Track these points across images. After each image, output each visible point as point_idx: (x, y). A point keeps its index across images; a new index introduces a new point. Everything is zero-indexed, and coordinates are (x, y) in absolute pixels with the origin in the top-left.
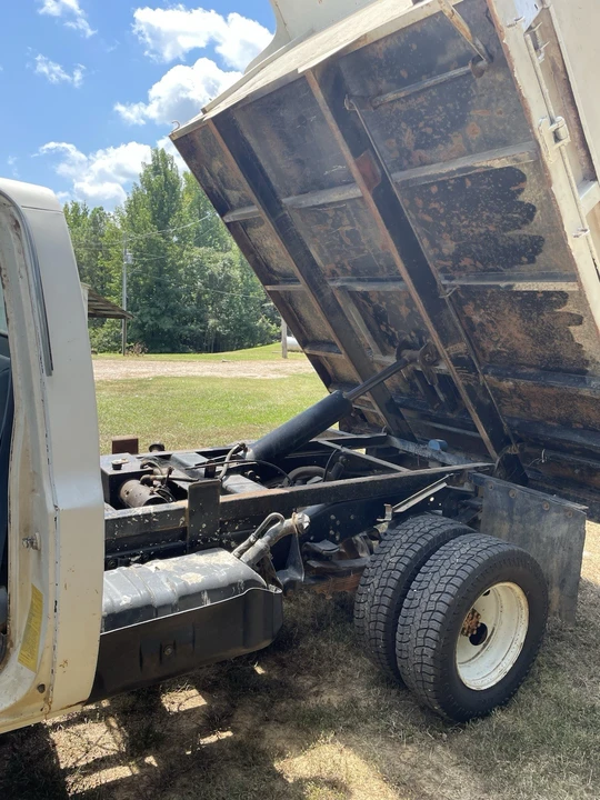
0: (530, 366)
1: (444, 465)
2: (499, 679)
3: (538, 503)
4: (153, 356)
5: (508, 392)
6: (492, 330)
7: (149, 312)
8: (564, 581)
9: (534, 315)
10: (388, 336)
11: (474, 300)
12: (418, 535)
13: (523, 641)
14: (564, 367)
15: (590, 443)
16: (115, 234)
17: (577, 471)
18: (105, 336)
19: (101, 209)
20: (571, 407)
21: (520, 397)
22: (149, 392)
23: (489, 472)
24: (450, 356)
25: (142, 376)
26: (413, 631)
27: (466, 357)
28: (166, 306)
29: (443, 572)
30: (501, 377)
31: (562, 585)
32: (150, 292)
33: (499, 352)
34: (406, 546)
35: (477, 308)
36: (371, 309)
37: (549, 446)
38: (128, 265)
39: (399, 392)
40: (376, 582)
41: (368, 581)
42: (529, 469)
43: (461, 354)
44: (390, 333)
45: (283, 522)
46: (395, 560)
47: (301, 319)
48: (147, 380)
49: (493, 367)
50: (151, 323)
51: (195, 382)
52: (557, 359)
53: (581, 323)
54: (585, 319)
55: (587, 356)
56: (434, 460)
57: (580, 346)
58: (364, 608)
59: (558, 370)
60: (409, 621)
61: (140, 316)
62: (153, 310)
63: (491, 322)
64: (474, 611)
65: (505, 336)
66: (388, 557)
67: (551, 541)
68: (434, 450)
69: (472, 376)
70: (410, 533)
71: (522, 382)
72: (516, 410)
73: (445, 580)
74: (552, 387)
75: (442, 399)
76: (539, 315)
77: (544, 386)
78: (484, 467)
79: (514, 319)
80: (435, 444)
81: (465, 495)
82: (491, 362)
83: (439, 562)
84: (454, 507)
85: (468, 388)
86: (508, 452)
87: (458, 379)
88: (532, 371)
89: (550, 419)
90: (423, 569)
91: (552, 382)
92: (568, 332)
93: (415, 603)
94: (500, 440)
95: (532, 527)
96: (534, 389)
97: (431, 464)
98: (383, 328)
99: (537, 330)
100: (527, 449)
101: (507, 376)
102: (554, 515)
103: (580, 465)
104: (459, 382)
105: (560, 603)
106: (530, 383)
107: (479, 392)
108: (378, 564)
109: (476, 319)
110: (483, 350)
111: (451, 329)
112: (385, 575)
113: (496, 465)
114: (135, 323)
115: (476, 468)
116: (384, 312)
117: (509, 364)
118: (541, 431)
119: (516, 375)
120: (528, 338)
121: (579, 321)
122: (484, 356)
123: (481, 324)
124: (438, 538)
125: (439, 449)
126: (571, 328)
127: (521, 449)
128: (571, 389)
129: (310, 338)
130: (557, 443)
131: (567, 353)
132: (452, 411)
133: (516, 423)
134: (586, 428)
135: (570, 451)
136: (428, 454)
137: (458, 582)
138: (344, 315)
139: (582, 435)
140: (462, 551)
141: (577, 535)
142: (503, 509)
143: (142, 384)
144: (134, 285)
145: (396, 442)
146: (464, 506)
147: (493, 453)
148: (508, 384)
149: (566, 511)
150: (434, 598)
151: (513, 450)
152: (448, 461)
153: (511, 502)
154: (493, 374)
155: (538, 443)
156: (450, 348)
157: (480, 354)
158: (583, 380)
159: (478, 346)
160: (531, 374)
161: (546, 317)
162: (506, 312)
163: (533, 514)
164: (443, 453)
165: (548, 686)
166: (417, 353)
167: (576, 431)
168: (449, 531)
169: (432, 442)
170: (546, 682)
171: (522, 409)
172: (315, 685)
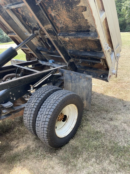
0: (73, 31)
1: (54, 67)
2: (71, 131)
3: (78, 77)
5: (67, 41)
6: (58, 18)
8: (87, 98)
9: (70, 9)
10: (29, 26)
11: (50, 6)
12: (41, 94)
13: (77, 118)
14: (82, 30)
15: (92, 55)
17: (89, 64)
20: (86, 44)
21: (71, 43)
23: (65, 68)
24: (46, 30)
26: (40, 128)
27: (52, 30)
29: (48, 107)
30: (64, 36)
31: (87, 99)
33: (63, 27)
34: (37, 99)
35: (52, 9)
36: (21, 16)
37: (82, 58)
39: (39, 46)
40: (28, 113)
41: (26, 112)
42: (77, 65)
43: (50, 29)
44: (30, 25)
46: (33, 104)
47: (4, 24)
49: (62, 33)
52: (80, 27)
53: (86, 10)
54: (87, 8)
55: (89, 24)
56: (51, 66)
57: (87, 20)
58: (26, 121)
59: (81, 31)
60: (38, 125)
63: (58, 15)
64: (61, 113)
65: (63, 20)
66: (31, 103)
67: (83, 88)
68: (51, 63)
69: (55, 37)
70: (38, 94)
71: (71, 37)
72: (71, 48)
73: (48, 110)
74: (79, 37)
75: (50, 47)
76: (72, 9)
77: (77, 38)
78: (64, 67)
79: (64, 12)
80: (51, 61)
81: (59, 76)
82: (61, 31)
83: (46, 104)
84: (56, 81)
85: (55, 41)
86: (70, 61)
87: (50, 38)
88: (73, 33)
89: (81, 49)
90: (42, 107)
91: (79, 36)
92: (82, 15)
93: (40, 119)
94: (68, 58)
95: (78, 84)
96: (75, 39)
97: (51, 67)
98: (27, 23)
99: (72, 15)
100: (76, 60)
101: (66, 36)
102: (83, 80)
103: (90, 63)
104: (51, 39)
105: (87, 104)
106: (73, 37)
107: (59, 43)
108: (28, 106)
109: (53, 14)
110: (58, 27)
111: (45, 19)
112: (31, 110)
113: (67, 66)
115: (61, 68)
116: (25, 16)
117: (66, 31)
118: (79, 54)
119: (69, 35)
120: (70, 20)
121: (85, 9)
122: (59, 29)
123: (55, 16)
124: (47, 94)
125: (52, 63)
126: (83, 13)
127: (74, 60)
128: (85, 37)
129: (9, 31)
130: (84, 57)
131: (83, 24)
132: (54, 50)
133: (72, 52)
134: (91, 51)
135: (87, 59)
136: (49, 65)
137: (52, 110)
138: (12, 19)
139: (90, 53)
140: (54, 98)
141: (90, 85)
142: (69, 79)
145: (40, 62)
146: (59, 80)
147: (66, 62)
148: (67, 39)
149: (86, 78)
150: (45, 117)
151: (72, 60)
152: (55, 66)
153: (71, 77)
154: (62, 36)
155: (79, 57)
156: (45, 26)
157: (57, 29)
158: (89, 34)
159: (56, 26)
160: (73, 34)
161: (75, 9)
162: (61, 9)
163: (77, 80)
164: (53, 64)
165: (85, 127)
166: (38, 31)
167: (88, 52)
168: (51, 91)
169: (50, 61)
170: (85, 126)
171: (73, 47)
172: (17, 143)
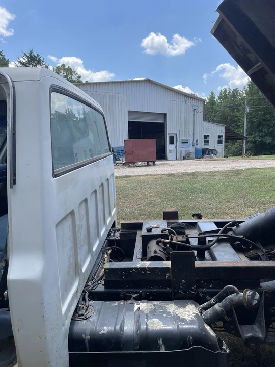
4: (256, 157)
7: (258, 135)
16: (243, 99)
18: (236, 148)
19: (237, 89)
22: (240, 177)
25: (240, 168)
28: (268, 131)
32: (260, 124)
38: (247, 113)
45: (237, 293)
48: (242, 170)
50: (259, 140)
51: (269, 171)
61: (254, 137)
62: (260, 134)
114: (251, 141)
143: (238, 172)
144: (251, 122)
